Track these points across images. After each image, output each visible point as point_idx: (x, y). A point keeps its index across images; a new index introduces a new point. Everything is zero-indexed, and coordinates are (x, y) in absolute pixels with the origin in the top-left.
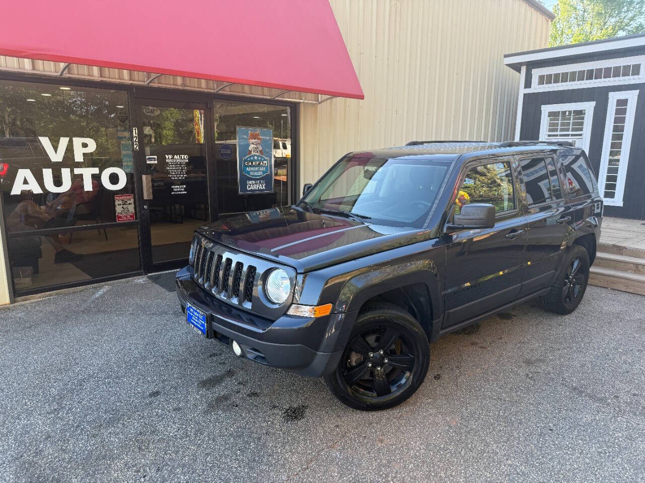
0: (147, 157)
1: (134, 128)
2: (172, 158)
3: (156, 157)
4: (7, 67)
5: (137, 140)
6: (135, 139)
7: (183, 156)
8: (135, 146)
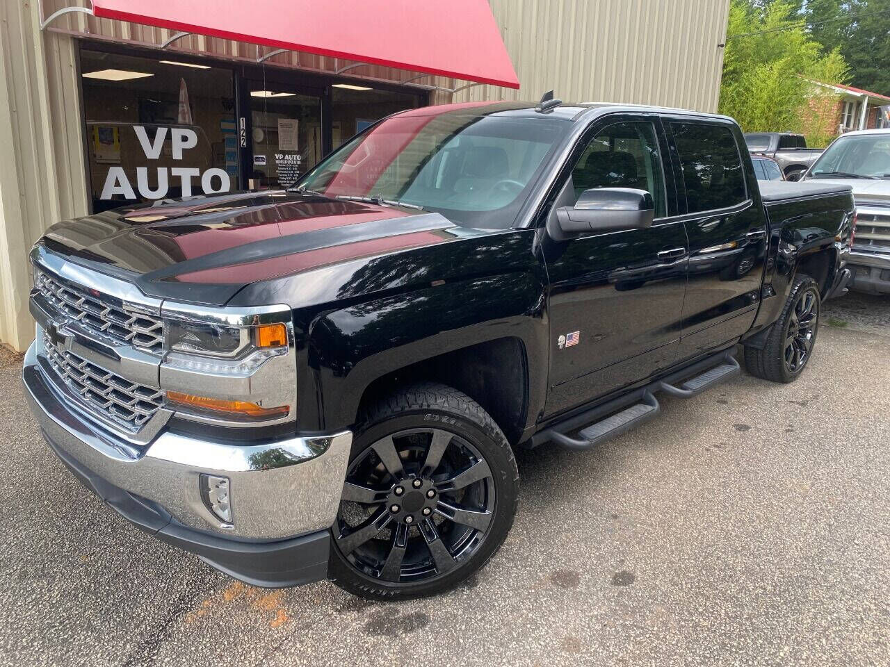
0: (255, 157)
1: (241, 119)
2: (283, 159)
3: (264, 157)
4: (102, 34)
5: (244, 134)
6: (242, 132)
7: (295, 156)
8: (242, 142)
